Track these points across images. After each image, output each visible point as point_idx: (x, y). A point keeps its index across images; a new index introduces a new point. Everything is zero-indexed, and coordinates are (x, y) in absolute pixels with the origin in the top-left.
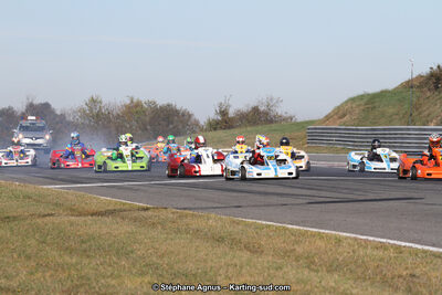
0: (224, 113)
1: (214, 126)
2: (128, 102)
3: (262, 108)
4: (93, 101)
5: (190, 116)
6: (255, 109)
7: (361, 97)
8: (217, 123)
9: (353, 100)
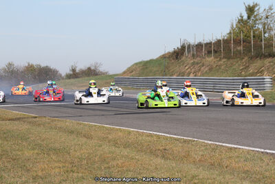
0: (74, 70)
1: (69, 77)
2: (27, 65)
3: (93, 68)
4: (10, 64)
5: (57, 72)
6: (89, 69)
7: (140, 63)
8: (71, 75)
9: (136, 64)
